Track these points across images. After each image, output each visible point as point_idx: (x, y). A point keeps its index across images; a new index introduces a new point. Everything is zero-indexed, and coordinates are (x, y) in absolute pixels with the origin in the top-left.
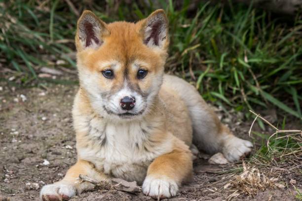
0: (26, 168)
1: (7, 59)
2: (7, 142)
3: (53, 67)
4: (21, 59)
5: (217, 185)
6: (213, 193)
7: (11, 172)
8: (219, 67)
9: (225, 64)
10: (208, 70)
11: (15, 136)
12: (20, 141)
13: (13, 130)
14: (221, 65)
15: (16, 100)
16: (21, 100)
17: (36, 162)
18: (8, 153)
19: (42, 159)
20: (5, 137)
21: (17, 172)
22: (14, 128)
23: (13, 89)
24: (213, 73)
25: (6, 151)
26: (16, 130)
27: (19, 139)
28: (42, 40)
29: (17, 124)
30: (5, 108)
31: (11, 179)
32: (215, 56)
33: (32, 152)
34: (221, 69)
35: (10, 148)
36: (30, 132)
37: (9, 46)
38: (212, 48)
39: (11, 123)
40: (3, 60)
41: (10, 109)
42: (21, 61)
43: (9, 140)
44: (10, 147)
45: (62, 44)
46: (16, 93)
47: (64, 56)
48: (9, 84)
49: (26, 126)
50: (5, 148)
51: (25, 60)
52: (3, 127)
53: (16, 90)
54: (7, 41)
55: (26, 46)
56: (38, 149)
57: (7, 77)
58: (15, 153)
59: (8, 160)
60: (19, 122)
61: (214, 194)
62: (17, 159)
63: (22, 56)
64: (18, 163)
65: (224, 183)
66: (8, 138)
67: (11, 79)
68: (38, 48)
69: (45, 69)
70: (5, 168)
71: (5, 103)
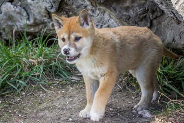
0: (61, 122)
2: (53, 111)
11: (57, 108)
12: (59, 110)
15: (59, 92)
17: (66, 119)
19: (69, 118)
20: (53, 109)
22: (57, 105)
25: (53, 115)
29: (59, 103)
35: (55, 114)
39: (56, 103)
41: (56, 96)
43: (55, 110)
46: (60, 89)
49: (63, 103)
58: (57, 116)
59: (53, 119)
64: (58, 120)
69: (73, 78)
71: (54, 94)
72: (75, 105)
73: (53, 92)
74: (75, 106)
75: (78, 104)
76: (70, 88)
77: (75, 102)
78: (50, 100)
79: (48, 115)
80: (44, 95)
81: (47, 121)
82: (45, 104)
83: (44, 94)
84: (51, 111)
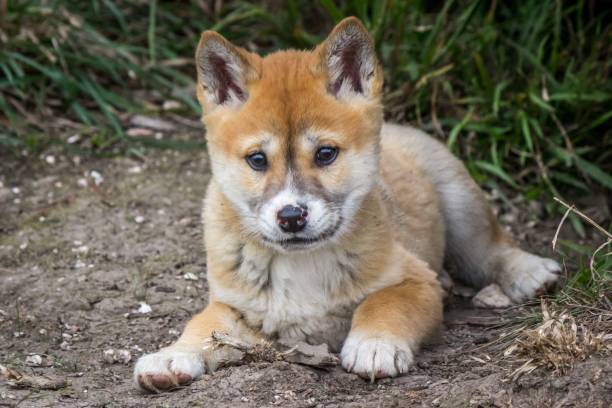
0: (104, 320)
1: (63, 100)
2: (64, 268)
3: (157, 114)
4: (91, 99)
5: (491, 348)
6: (482, 365)
7: (74, 328)
8: (491, 110)
9: (503, 104)
10: (469, 117)
11: (81, 254)
12: (91, 266)
13: (77, 243)
14: (496, 106)
15: (83, 182)
16: (92, 182)
17: (125, 307)
18: (68, 290)
19: (136, 302)
20: (62, 257)
21: (87, 328)
22: (78, 240)
23: (77, 160)
24: (479, 123)
25: (63, 285)
26: (84, 244)
27: (89, 260)
28: (133, 60)
29: (85, 230)
30: (59, 199)
31: (74, 342)
32: (483, 88)
33: (115, 288)
34: (495, 114)
35: (71, 280)
36: (111, 247)
37: (66, 72)
38: (477, 72)
39: (73, 230)
40: (55, 102)
41: (71, 200)
42: (91, 104)
43: (69, 263)
44: (72, 277)
45: (174, 67)
46: (83, 168)
47: (177, 92)
48: (68, 151)
49: (104, 235)
50: (60, 280)
51: (99, 101)
52: (56, 238)
53: (82, 162)
54: (63, 63)
55: (101, 73)
56: (128, 282)
57: (63, 136)
58: (81, 289)
59: (67, 305)
60: (88, 228)
61: (484, 368)
62: (85, 302)
63: (93, 93)
64: (87, 310)
65: (504, 345)
66: (68, 260)
67: (72, 140)
68: (126, 77)
69: (140, 120)
70: (63, 320)
71: (60, 189)
72: (159, 240)
73: (56, 181)
74: (161, 248)
75: (177, 237)
76: (131, 166)
77: (162, 229)
78: (42, 219)
79: (41, 286)
80: (16, 196)
81: (36, 311)
82: (21, 233)
83: (16, 190)
84: (55, 269)
